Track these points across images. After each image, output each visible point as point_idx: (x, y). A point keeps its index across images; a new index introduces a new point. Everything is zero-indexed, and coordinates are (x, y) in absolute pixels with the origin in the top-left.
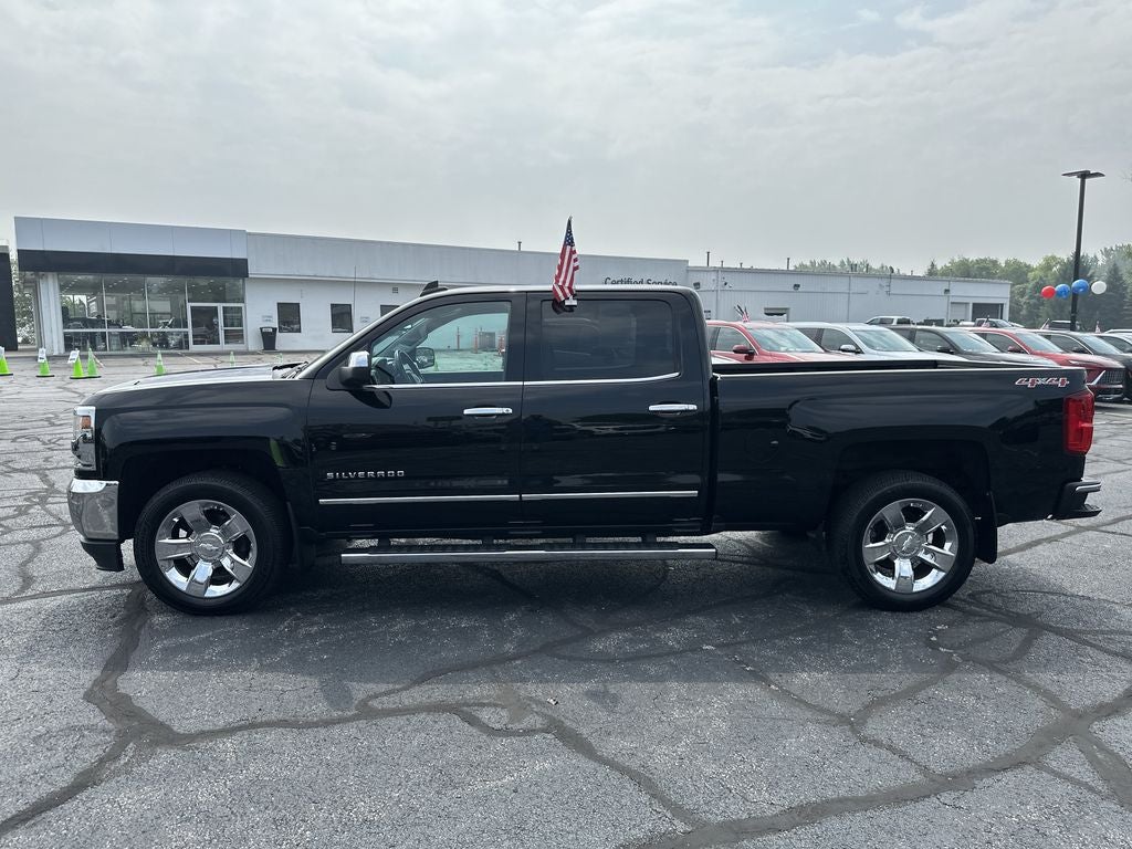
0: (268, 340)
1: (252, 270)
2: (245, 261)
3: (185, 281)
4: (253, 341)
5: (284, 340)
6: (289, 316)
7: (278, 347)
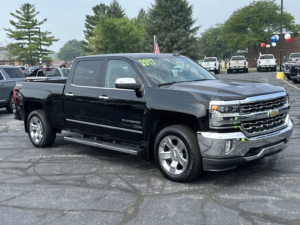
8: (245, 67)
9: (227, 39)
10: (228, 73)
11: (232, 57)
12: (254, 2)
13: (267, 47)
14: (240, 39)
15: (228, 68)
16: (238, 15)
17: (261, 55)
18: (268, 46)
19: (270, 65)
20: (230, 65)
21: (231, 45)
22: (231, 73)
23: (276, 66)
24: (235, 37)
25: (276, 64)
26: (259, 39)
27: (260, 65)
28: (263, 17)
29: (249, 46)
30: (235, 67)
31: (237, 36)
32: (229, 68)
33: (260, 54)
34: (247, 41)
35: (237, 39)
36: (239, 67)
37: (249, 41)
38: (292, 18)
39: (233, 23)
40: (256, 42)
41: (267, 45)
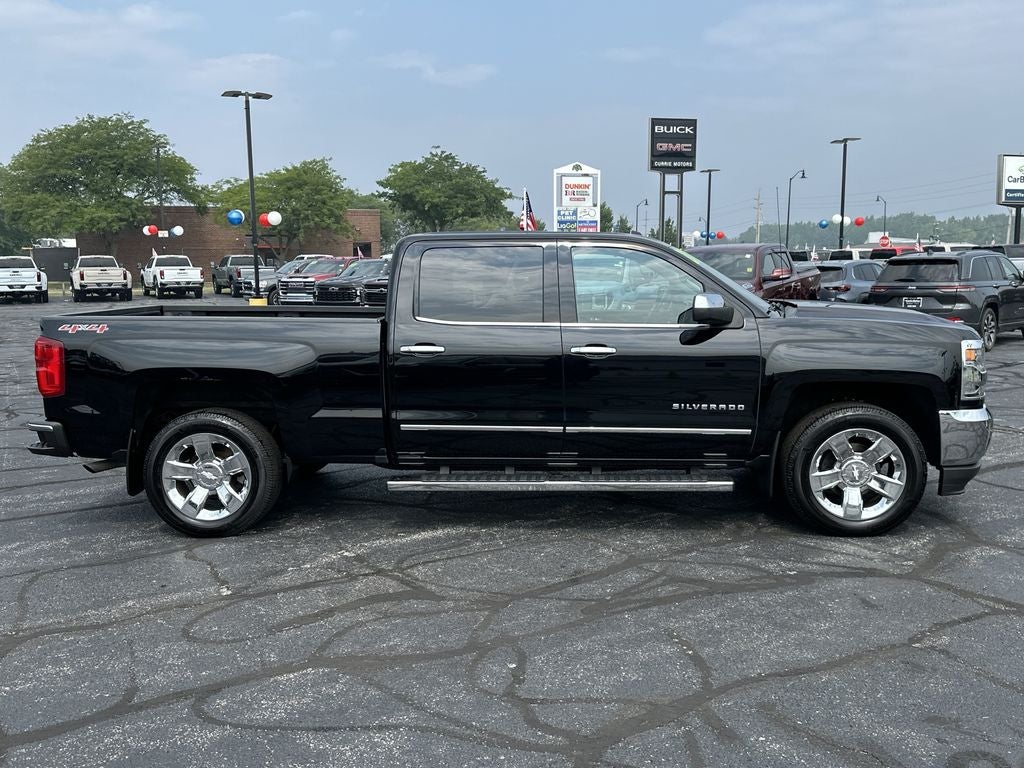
8: (126, 285)
9: (24, 208)
10: (76, 300)
11: (80, 258)
12: (90, 117)
13: (160, 235)
14: (65, 211)
15: (77, 287)
16: (50, 147)
17: (156, 256)
18: (163, 234)
19: (188, 283)
20: (82, 278)
21: (40, 227)
22: (83, 301)
23: (202, 284)
24: (51, 204)
25: (202, 280)
26: (119, 214)
27: (163, 281)
28: (124, 160)
29: (94, 230)
30: (98, 284)
31: (58, 204)
32: (81, 286)
33: (154, 253)
34: (87, 217)
35: (58, 210)
36: (110, 284)
37: (92, 220)
38: (189, 170)
39: (38, 167)
40: (113, 221)
41: (160, 232)
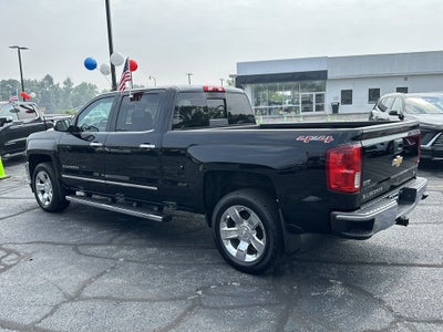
0: (335, 109)
1: (330, 76)
2: (326, 72)
3: (299, 83)
4: (328, 110)
5: (343, 109)
6: (347, 97)
7: (340, 112)
